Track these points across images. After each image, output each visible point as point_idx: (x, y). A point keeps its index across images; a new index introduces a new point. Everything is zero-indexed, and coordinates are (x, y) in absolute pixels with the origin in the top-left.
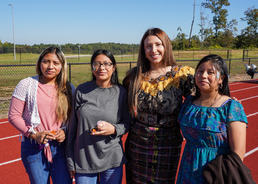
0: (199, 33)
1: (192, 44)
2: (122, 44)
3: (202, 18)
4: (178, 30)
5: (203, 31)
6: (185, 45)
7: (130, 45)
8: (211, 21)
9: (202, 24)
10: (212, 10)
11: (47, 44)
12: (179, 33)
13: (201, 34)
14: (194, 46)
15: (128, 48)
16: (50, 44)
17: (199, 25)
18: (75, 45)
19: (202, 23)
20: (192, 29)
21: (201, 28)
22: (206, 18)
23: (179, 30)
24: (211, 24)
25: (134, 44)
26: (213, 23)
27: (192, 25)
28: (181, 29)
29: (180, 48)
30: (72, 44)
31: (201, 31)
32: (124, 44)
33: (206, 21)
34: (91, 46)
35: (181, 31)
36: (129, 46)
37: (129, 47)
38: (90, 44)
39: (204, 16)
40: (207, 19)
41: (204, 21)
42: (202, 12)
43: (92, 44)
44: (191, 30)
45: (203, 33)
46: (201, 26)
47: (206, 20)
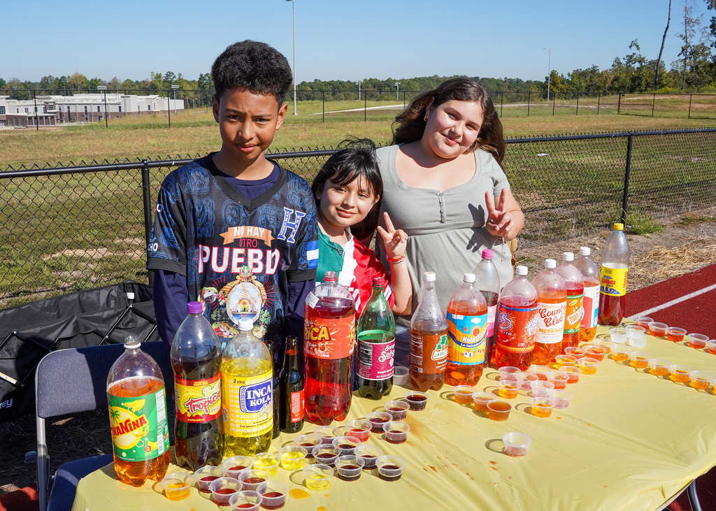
0: (679, 56)
1: (662, 80)
2: (483, 79)
3: (688, 22)
4: (630, 47)
5: (689, 50)
6: (646, 81)
7: (501, 81)
8: (707, 28)
9: (688, 34)
10: (709, 3)
11: (327, 81)
12: (634, 54)
13: (684, 57)
14: (666, 85)
15: (496, 87)
16: (332, 81)
17: (681, 36)
18: (383, 82)
19: (688, 32)
20: (664, 46)
21: (684, 44)
22: (697, 22)
23: (634, 48)
24: (706, 34)
25: (510, 79)
26: (710, 32)
27: (664, 36)
28: (637, 46)
29: (635, 88)
30: (378, 79)
31: (683, 50)
32: (488, 79)
33: (696, 27)
34: (417, 84)
35: (638, 49)
36: (498, 83)
37: (498, 85)
38: (415, 79)
39: (694, 16)
40: (698, 24)
41: (693, 28)
42: (688, 7)
43: (419, 79)
44: (662, 48)
45: (688, 54)
46: (685, 38)
47: (696, 25)
